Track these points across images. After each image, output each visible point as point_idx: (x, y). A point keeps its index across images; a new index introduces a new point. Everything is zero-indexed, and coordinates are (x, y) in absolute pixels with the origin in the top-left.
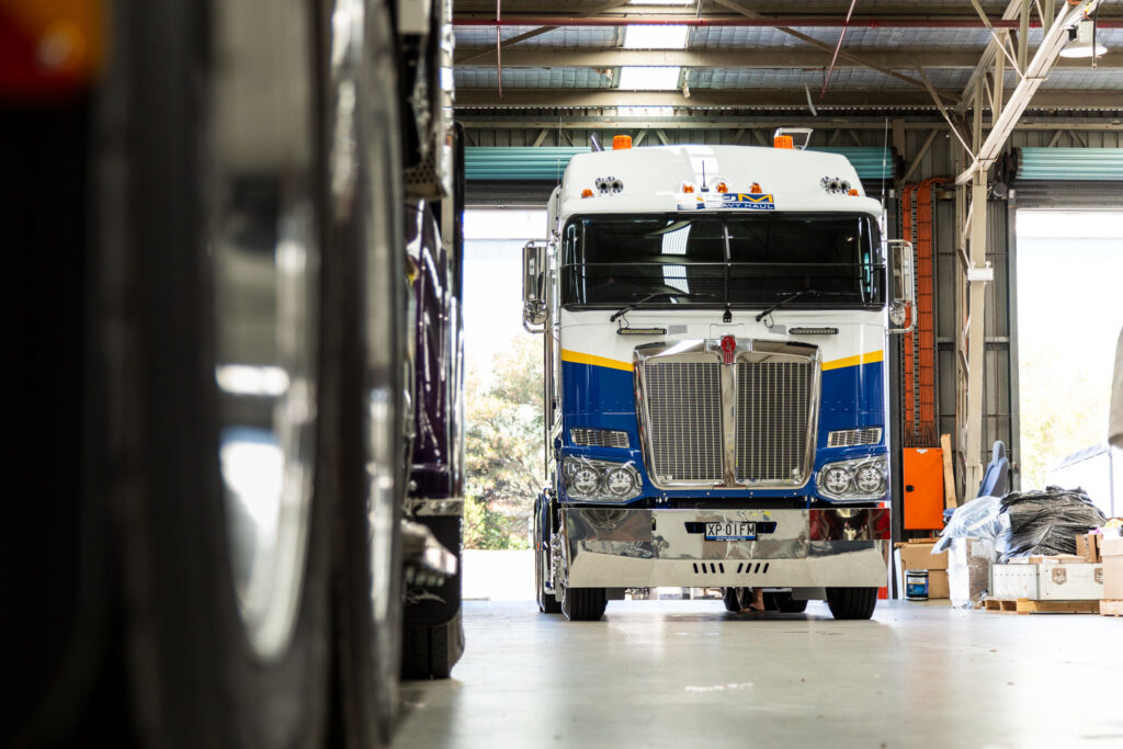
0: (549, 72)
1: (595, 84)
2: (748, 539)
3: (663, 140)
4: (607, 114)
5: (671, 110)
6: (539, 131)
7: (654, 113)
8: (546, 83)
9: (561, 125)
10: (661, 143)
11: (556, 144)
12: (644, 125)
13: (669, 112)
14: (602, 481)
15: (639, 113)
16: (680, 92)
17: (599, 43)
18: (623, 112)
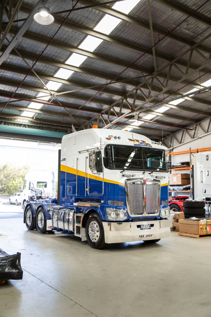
0: (9, 110)
1: (17, 114)
2: (149, 229)
3: (27, 127)
4: (15, 120)
5: (28, 121)
6: (3, 122)
7: (24, 121)
8: (7, 112)
9: (6, 121)
10: (26, 127)
11: (5, 125)
12: (24, 123)
13: (27, 121)
14: (117, 215)
15: (22, 121)
16: (33, 118)
17: (23, 106)
18: (19, 120)
